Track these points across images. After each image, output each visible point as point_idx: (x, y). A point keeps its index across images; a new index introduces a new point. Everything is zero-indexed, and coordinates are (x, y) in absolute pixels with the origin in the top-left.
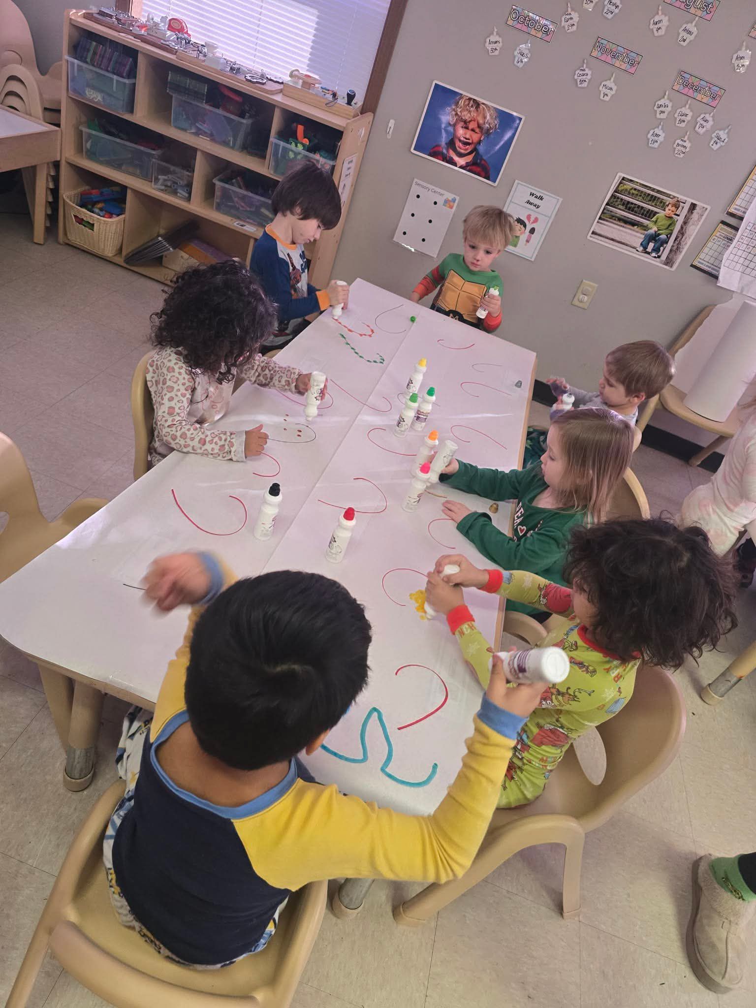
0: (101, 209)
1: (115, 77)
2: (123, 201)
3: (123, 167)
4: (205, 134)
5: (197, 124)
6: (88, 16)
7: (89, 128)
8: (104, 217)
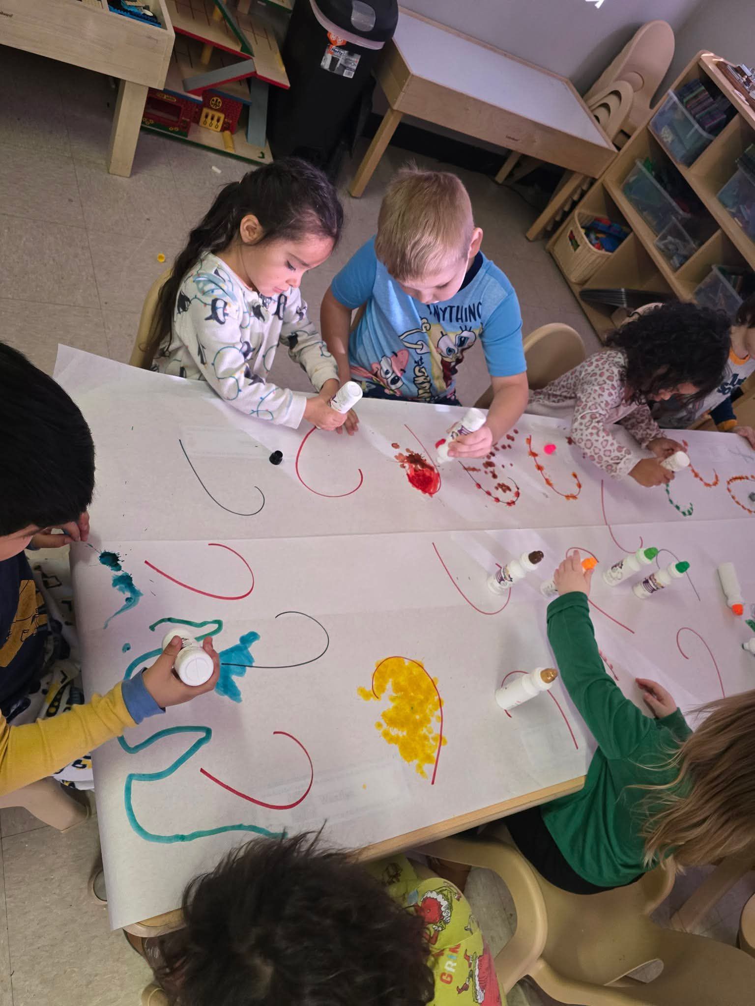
0: (597, 238)
1: (697, 126)
2: (621, 241)
3: (645, 213)
4: (742, 219)
5: (741, 206)
6: (719, 65)
7: (644, 165)
8: (593, 245)
